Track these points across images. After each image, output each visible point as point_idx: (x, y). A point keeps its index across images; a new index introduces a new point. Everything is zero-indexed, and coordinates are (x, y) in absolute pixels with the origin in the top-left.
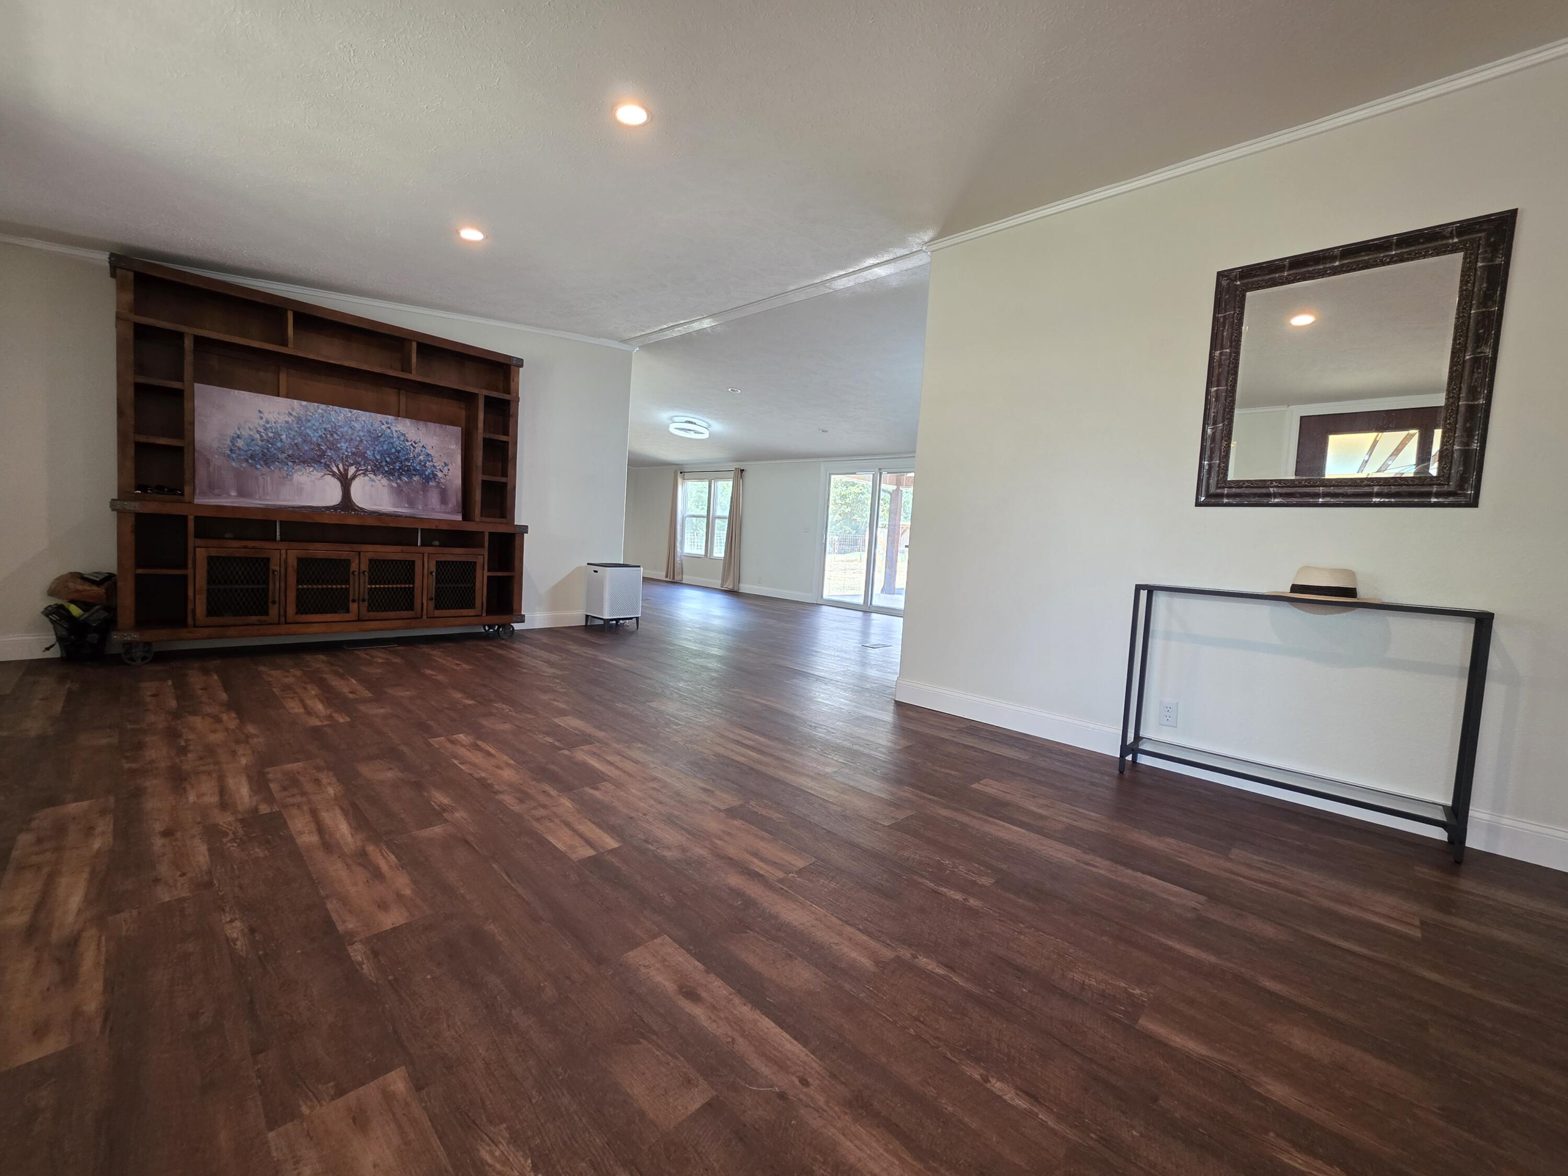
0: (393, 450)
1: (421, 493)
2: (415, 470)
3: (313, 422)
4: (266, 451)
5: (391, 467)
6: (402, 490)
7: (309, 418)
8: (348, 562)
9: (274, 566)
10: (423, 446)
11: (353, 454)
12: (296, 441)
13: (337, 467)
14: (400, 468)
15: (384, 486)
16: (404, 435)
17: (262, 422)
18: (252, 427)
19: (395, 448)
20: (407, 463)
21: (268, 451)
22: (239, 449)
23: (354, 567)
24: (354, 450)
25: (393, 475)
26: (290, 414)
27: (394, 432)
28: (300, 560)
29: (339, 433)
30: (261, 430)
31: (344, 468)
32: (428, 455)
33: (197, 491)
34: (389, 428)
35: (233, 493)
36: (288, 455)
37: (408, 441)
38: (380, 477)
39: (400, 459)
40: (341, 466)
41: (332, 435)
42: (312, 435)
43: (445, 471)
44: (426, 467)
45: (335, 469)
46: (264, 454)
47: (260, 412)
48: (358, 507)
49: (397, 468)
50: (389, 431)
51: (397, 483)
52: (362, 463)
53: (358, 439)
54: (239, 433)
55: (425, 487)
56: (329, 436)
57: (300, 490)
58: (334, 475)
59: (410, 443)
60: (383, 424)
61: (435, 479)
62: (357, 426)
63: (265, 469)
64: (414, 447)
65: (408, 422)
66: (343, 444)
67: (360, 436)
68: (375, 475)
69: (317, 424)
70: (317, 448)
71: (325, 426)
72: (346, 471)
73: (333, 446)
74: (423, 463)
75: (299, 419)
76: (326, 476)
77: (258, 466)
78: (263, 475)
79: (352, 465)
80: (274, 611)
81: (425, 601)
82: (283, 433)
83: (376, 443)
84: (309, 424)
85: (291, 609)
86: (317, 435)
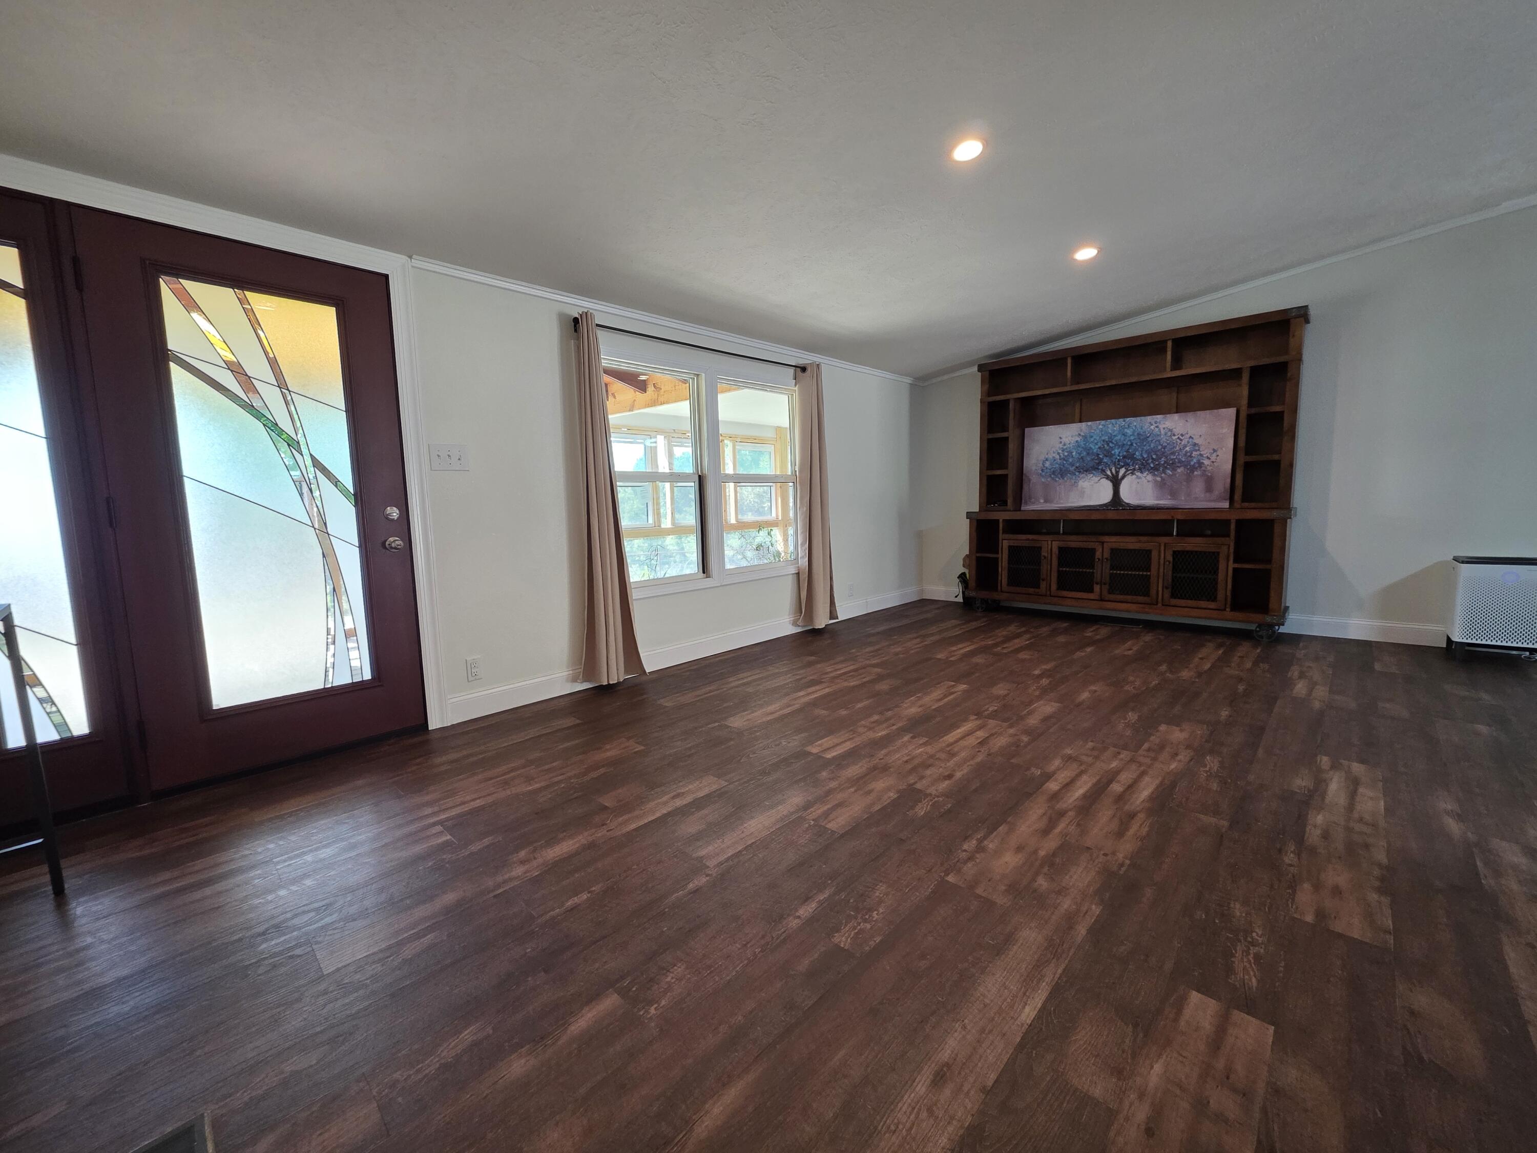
0: (1160, 447)
1: (1185, 483)
2: (1180, 461)
3: (1095, 437)
4: (1062, 467)
5: (1157, 463)
6: (1165, 484)
7: (1092, 434)
8: (1093, 551)
9: (1044, 553)
10: (1191, 437)
11: (1124, 457)
12: (1082, 455)
13: (1111, 471)
14: (1165, 462)
15: (1148, 481)
16: (1171, 430)
17: (1061, 446)
18: (1055, 451)
19: (1162, 445)
20: (1172, 457)
21: (1063, 466)
22: (1047, 468)
23: (1098, 554)
24: (1125, 453)
25: (1157, 470)
26: (1080, 434)
27: (1162, 429)
28: (1061, 549)
29: (1113, 441)
30: (1060, 452)
31: (1116, 470)
32: (1195, 444)
33: (1023, 501)
34: (1157, 427)
35: (1042, 501)
36: (1077, 467)
37: (1174, 435)
38: (1145, 474)
39: (1166, 454)
40: (1113, 470)
41: (1108, 445)
42: (1093, 448)
43: (1213, 458)
44: (1191, 456)
45: (1109, 473)
46: (1061, 470)
47: (1060, 438)
48: (1125, 503)
49: (1162, 463)
50: (1157, 429)
51: (1161, 477)
52: (1131, 463)
53: (1129, 443)
54: (1047, 457)
55: (1189, 478)
56: (1106, 446)
57: (1082, 493)
58: (1108, 478)
59: (1176, 437)
60: (1152, 425)
61: (1201, 467)
62: (1129, 432)
63: (1061, 481)
64: (1181, 440)
65: (1176, 417)
66: (1116, 450)
67: (1130, 440)
68: (1142, 472)
69: (1098, 438)
70: (1096, 458)
71: (1103, 438)
72: (1117, 472)
73: (1108, 454)
74: (1189, 454)
75: (1085, 437)
76: (1101, 480)
77: (1057, 479)
78: (1060, 485)
79: (1122, 467)
80: (1043, 585)
81: (1160, 589)
82: (1074, 450)
83: (1145, 443)
84: (1092, 439)
85: (1054, 587)
86: (1097, 447)
